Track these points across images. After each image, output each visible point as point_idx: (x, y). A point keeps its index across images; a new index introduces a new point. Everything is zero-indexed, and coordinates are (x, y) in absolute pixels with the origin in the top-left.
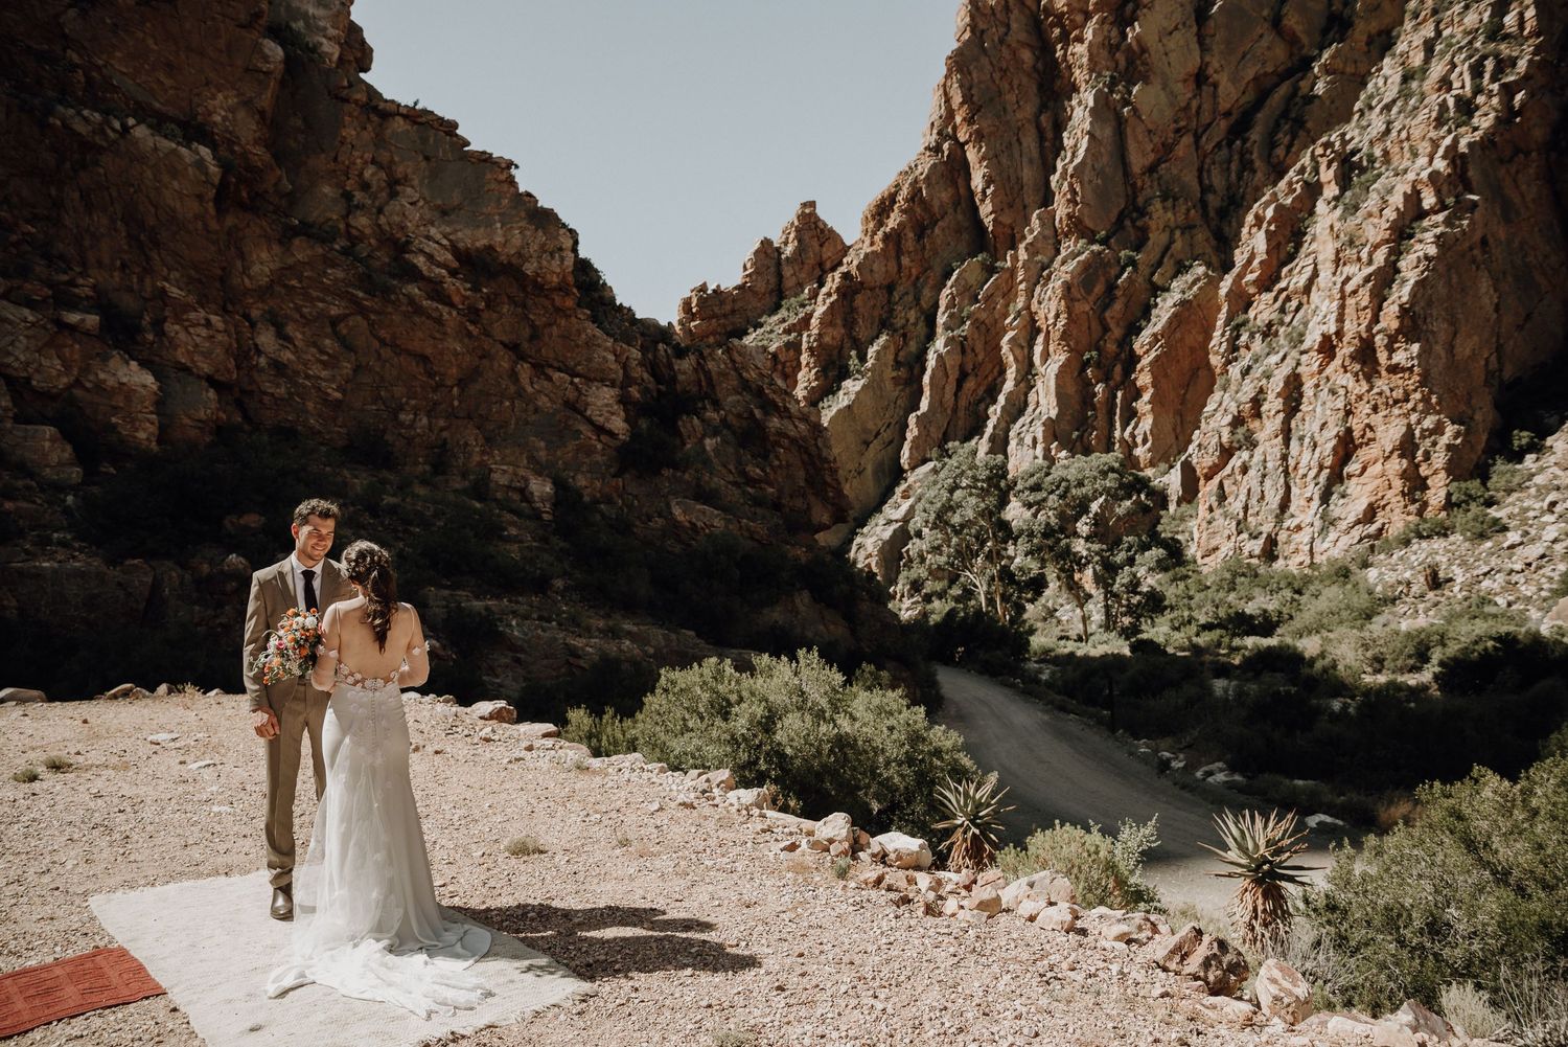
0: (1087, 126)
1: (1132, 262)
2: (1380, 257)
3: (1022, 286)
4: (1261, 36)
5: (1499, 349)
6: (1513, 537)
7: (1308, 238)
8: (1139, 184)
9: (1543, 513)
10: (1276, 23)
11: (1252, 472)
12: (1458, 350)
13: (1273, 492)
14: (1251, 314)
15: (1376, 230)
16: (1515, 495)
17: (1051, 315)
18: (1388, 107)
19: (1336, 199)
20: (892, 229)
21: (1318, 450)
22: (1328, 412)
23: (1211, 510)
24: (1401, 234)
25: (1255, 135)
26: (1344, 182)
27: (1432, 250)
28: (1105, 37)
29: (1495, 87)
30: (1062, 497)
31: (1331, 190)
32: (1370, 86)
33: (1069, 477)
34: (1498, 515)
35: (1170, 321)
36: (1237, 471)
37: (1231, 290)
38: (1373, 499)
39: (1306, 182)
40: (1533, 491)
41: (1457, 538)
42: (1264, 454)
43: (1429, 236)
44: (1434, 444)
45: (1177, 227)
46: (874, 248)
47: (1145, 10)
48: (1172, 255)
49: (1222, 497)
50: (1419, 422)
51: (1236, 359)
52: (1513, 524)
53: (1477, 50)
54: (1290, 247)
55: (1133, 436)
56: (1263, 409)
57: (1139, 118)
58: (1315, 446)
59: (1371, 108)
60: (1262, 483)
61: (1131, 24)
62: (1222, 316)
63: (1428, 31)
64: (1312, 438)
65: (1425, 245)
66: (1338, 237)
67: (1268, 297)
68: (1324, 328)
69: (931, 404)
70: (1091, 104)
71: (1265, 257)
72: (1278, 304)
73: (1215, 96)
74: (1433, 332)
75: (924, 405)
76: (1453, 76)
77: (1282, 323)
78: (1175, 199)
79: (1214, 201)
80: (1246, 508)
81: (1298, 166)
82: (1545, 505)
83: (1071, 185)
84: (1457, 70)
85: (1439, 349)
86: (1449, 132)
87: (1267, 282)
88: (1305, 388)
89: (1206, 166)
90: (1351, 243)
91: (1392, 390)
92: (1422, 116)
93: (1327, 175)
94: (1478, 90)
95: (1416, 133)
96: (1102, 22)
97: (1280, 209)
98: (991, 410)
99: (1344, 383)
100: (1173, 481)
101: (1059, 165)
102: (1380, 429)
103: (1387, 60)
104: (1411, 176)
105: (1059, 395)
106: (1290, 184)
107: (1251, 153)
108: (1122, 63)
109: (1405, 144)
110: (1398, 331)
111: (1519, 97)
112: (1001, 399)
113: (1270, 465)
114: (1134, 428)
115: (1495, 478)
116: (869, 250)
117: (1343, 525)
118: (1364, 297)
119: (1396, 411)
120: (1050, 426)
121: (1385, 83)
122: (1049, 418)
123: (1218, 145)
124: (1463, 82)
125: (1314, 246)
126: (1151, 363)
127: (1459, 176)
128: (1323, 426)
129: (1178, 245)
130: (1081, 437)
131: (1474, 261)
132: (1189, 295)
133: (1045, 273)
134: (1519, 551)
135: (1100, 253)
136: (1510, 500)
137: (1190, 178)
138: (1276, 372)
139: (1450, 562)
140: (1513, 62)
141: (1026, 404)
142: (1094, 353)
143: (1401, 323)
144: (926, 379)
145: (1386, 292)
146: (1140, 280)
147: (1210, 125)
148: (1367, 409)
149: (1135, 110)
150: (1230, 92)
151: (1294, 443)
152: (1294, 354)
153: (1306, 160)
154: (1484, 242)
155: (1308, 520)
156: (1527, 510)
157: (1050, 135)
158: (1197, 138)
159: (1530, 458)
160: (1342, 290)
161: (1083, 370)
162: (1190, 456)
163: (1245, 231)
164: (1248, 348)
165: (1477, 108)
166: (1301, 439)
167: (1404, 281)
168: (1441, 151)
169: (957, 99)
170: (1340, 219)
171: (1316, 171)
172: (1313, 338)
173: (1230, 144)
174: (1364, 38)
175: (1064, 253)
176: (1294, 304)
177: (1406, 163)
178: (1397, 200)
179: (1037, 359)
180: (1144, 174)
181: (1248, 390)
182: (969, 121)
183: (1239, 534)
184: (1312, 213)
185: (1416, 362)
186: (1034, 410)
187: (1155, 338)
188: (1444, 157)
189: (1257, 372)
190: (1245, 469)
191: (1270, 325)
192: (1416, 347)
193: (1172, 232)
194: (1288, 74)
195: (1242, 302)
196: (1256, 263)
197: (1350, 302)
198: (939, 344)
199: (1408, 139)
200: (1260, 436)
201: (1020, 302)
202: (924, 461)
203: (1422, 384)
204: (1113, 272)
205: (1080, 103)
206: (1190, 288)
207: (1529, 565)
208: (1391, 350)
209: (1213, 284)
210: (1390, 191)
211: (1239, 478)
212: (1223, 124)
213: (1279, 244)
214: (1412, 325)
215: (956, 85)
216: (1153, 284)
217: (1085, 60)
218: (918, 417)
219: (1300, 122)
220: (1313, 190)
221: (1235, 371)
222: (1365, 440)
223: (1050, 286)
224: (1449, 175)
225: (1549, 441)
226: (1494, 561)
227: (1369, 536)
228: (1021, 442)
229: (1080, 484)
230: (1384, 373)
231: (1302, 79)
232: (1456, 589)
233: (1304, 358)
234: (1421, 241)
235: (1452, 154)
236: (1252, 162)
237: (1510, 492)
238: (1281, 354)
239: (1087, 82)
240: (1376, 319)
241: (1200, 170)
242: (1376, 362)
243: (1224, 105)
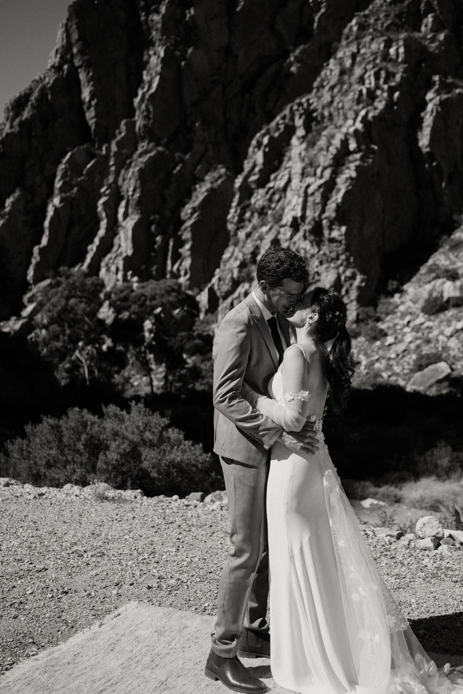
0: (159, 69)
1: (182, 160)
2: (327, 174)
3: (113, 168)
4: (263, 32)
5: (383, 233)
6: (390, 340)
7: (286, 159)
8: (189, 111)
9: (404, 326)
10: (272, 26)
12: (365, 232)
14: (253, 200)
15: (325, 159)
16: (390, 316)
17: (131, 189)
18: (332, 88)
19: (304, 137)
20: (26, 119)
24: (338, 163)
25: (257, 92)
26: (307, 127)
27: (354, 174)
28: (172, 14)
29: (386, 87)
30: (141, 306)
31: (301, 132)
32: (323, 74)
33: (146, 294)
34: (382, 327)
35: (204, 201)
36: (242, 295)
37: (241, 185)
39: (286, 125)
40: (399, 314)
41: (362, 339)
43: (352, 166)
44: (351, 285)
45: (210, 142)
46: (13, 130)
48: (206, 159)
50: (344, 272)
51: (242, 227)
52: (390, 332)
53: (377, 65)
54: (276, 163)
55: (178, 270)
57: (191, 70)
59: (323, 87)
61: (189, 8)
62: (236, 200)
63: (354, 48)
65: (349, 172)
66: (304, 160)
67: (262, 191)
68: (294, 213)
69: (49, 241)
70: (162, 54)
71: (262, 167)
72: (268, 196)
73: (236, 63)
74: (353, 221)
75: (45, 241)
76: (366, 77)
77: (270, 208)
78: (210, 124)
79: (232, 129)
81: (282, 115)
82: (405, 322)
83: (147, 106)
84: (368, 74)
85: (355, 230)
86: (363, 108)
87: (263, 182)
89: (228, 107)
90: (311, 164)
91: (330, 252)
92: (351, 95)
93: (299, 122)
94: (377, 87)
95: (347, 106)
96: (171, 3)
97: (271, 139)
98: (89, 247)
100: (203, 298)
101: (140, 92)
102: (324, 275)
103: (332, 61)
104: (344, 130)
105: (134, 241)
106: (278, 124)
107: (255, 103)
108: (183, 33)
109: (341, 111)
110: (335, 219)
111: (396, 95)
112: (97, 241)
114: (180, 265)
115: (380, 306)
116: (9, 131)
118: (318, 198)
119: (332, 265)
120: (127, 259)
121: (331, 73)
122: (127, 256)
123: (236, 95)
124: (370, 82)
125: (290, 164)
126: (192, 226)
129: (210, 153)
130: (146, 268)
131: (373, 183)
132: (216, 185)
133: (128, 162)
134: (393, 347)
135: (163, 152)
136: (388, 319)
137: (218, 113)
138: (266, 237)
139: (359, 353)
140: (394, 75)
141: (112, 246)
142: (157, 216)
143: (337, 214)
144: (47, 224)
145: (330, 195)
146: (187, 172)
147: (232, 81)
148: (316, 263)
152: (277, 227)
153: (287, 112)
154: (379, 173)
156: (395, 325)
157: (134, 71)
158: (224, 88)
159: (397, 296)
160: (306, 192)
161: (149, 227)
162: (213, 285)
163: (251, 150)
164: (250, 221)
165: (377, 97)
167: (339, 190)
168: (359, 118)
169: (75, 36)
170: (305, 150)
171: (292, 119)
172: (287, 219)
173: (243, 95)
174: (318, 45)
175: (140, 150)
176: (277, 197)
177: (340, 123)
178: (337, 142)
179: (120, 216)
180: (192, 105)
181: (250, 247)
182: (81, 52)
184: (288, 144)
185: (343, 237)
186: (118, 250)
187: (194, 210)
188: (361, 122)
189: (256, 235)
191: (263, 208)
192: (344, 229)
193: (207, 145)
194: (276, 58)
195: (247, 193)
196: (257, 170)
197: (311, 199)
198: (56, 201)
199: (343, 108)
201: (111, 179)
202: (43, 279)
203: (346, 250)
204: (171, 166)
205: (155, 54)
206: (217, 180)
207: (398, 355)
208: (331, 229)
209: (231, 180)
210: (332, 136)
212: (239, 82)
213: (270, 160)
214: (342, 216)
215: (74, 27)
216: (194, 176)
217: (159, 26)
218: (40, 249)
219: (282, 89)
220: (290, 130)
221: (242, 234)
222: (314, 281)
223: (131, 170)
224: (363, 133)
225: (405, 287)
226: (381, 353)
228: (108, 270)
230: (326, 242)
231: (283, 62)
232: (362, 368)
233: (282, 230)
234: (348, 168)
235: (364, 120)
236: (255, 108)
237: (387, 314)
238: (269, 226)
239: (160, 40)
240: (323, 211)
241: (225, 109)
242: (322, 234)
243: (241, 70)
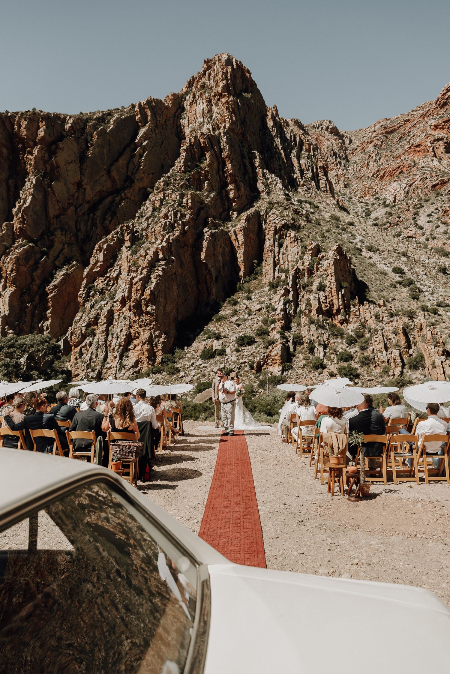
0: (32, 191)
1: (47, 253)
2: (145, 272)
4: (103, 176)
5: (177, 310)
6: (182, 374)
7: (118, 259)
8: (52, 221)
9: (190, 367)
10: (109, 172)
11: (93, 346)
12: (167, 309)
13: (101, 354)
14: (96, 284)
15: (143, 263)
16: (181, 360)
17: (9, 269)
18: (148, 219)
19: (130, 247)
21: (119, 339)
22: (123, 326)
23: (76, 359)
24: (152, 266)
25: (98, 213)
26: (132, 241)
27: (161, 273)
28: (42, 156)
29: (180, 222)
31: (128, 244)
32: (142, 208)
34: (178, 366)
35: (61, 281)
36: (87, 345)
37: (88, 273)
38: (138, 358)
39: (118, 238)
40: (187, 359)
41: (165, 373)
42: (98, 339)
43: (160, 268)
44: (159, 340)
45: (66, 243)
47: (60, 150)
48: (63, 254)
49: (81, 354)
50: (154, 333)
51: (89, 301)
52: (182, 369)
53: (175, 208)
54: (112, 261)
55: (43, 326)
56: (99, 321)
57: (54, 194)
58: (118, 337)
59: (142, 217)
60: (97, 350)
62: (84, 282)
63: (161, 195)
64: (117, 334)
65: (158, 271)
66: (129, 261)
67: (102, 279)
68: (123, 294)
70: (34, 182)
71: (102, 263)
72: (105, 282)
73: (84, 194)
74: (160, 302)
76: (169, 214)
77: (107, 290)
78: (66, 232)
79: (81, 236)
80: (90, 359)
81: (115, 231)
82: (191, 364)
83: (22, 215)
84: (170, 213)
85: (161, 308)
86: (167, 233)
87: (103, 273)
88: (115, 315)
89: (79, 221)
90: (134, 265)
91: (146, 320)
92: (159, 225)
93: (127, 238)
94: (176, 222)
95: (157, 231)
96: (41, 149)
97: (109, 246)
99: (129, 315)
101: (17, 205)
103: (147, 201)
104: (155, 246)
105: (10, 305)
106: (113, 237)
107: (96, 220)
108: (49, 169)
109: (153, 234)
110: (149, 300)
111: (186, 227)
113: (100, 343)
114: (43, 323)
115: (176, 354)
117: (127, 368)
118: (139, 286)
119: (147, 328)
121: (147, 209)
122: (5, 315)
123: (84, 214)
124: (171, 217)
125: (120, 263)
126: (52, 297)
127: (169, 250)
128: (121, 330)
129: (66, 250)
130: (19, 324)
131: (172, 279)
132: (70, 272)
133: (7, 251)
134: (184, 379)
135: (33, 247)
136: (180, 361)
137: (72, 224)
138: (104, 308)
140: (185, 215)
142: (27, 290)
143: (150, 297)
145: (146, 285)
146: (49, 262)
147: (81, 205)
148: (137, 326)
149: (52, 190)
150: (90, 194)
151: (110, 337)
152: (111, 302)
153: (119, 229)
154: (175, 273)
155: (115, 365)
156: (185, 365)
157: (13, 190)
158: (76, 209)
159: (186, 348)
160: (131, 282)
161: (22, 296)
162: (67, 337)
163: (95, 251)
164: (93, 297)
165: (175, 227)
166: (113, 334)
167: (152, 282)
168: (165, 240)
170: (130, 255)
171: (123, 235)
172: (118, 297)
173: (89, 214)
174: (138, 188)
175: (17, 244)
176: (112, 283)
177: (153, 241)
178: (151, 253)
180: (54, 218)
181: (93, 314)
183: (87, 369)
184: (120, 250)
185: (154, 311)
187: (55, 287)
188: (166, 242)
189: (97, 307)
190: (91, 344)
191: (103, 289)
192: (154, 306)
193: (64, 245)
194: (111, 193)
195: (92, 278)
196: (99, 264)
197: (134, 287)
199: (154, 232)
200: (97, 332)
203: (156, 319)
204: (38, 256)
205: (29, 181)
206: (70, 269)
208: (147, 306)
209: (81, 269)
210: (148, 249)
211: (88, 347)
212: (87, 206)
213: (107, 259)
214: (154, 299)
216: (54, 264)
217: (32, 162)
219: (114, 214)
220: (121, 242)
221: (88, 305)
222: (136, 337)
223: (9, 257)
224: (167, 249)
226: (176, 382)
227: (136, 372)
229: (32, 346)
230: (144, 314)
231: (116, 197)
233: (115, 304)
234: (158, 269)
235: (168, 240)
236: (96, 224)
237: (180, 359)
238: (106, 301)
239: (33, 172)
240: (142, 295)
241: (76, 222)
242: (142, 310)
243: (88, 198)
